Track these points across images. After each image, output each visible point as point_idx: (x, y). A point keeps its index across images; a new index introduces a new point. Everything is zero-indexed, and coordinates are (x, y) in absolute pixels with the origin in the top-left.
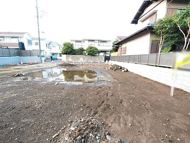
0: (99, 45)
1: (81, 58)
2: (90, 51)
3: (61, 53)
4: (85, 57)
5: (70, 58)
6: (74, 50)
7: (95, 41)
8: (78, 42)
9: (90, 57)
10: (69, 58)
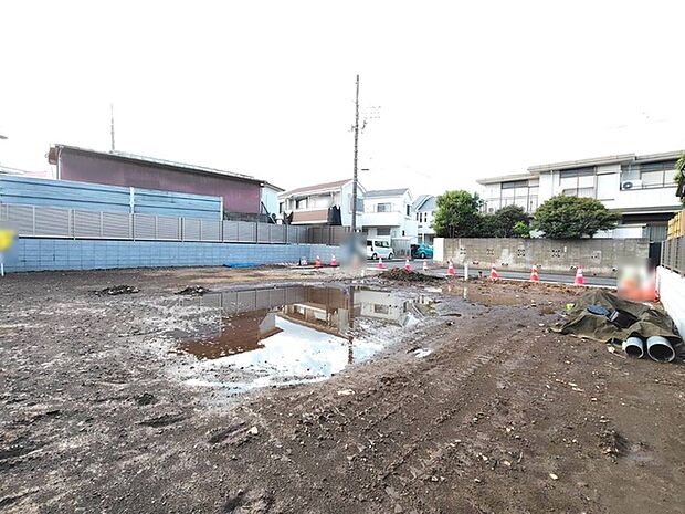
0: (627, 187)
1: (506, 250)
2: (548, 221)
3: (432, 231)
4: (522, 248)
5: (458, 252)
6: (479, 220)
7: (600, 170)
8: (513, 184)
9: (550, 246)
10: (453, 250)
